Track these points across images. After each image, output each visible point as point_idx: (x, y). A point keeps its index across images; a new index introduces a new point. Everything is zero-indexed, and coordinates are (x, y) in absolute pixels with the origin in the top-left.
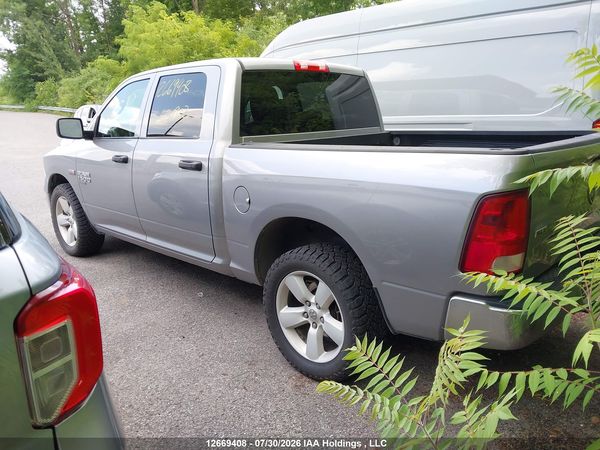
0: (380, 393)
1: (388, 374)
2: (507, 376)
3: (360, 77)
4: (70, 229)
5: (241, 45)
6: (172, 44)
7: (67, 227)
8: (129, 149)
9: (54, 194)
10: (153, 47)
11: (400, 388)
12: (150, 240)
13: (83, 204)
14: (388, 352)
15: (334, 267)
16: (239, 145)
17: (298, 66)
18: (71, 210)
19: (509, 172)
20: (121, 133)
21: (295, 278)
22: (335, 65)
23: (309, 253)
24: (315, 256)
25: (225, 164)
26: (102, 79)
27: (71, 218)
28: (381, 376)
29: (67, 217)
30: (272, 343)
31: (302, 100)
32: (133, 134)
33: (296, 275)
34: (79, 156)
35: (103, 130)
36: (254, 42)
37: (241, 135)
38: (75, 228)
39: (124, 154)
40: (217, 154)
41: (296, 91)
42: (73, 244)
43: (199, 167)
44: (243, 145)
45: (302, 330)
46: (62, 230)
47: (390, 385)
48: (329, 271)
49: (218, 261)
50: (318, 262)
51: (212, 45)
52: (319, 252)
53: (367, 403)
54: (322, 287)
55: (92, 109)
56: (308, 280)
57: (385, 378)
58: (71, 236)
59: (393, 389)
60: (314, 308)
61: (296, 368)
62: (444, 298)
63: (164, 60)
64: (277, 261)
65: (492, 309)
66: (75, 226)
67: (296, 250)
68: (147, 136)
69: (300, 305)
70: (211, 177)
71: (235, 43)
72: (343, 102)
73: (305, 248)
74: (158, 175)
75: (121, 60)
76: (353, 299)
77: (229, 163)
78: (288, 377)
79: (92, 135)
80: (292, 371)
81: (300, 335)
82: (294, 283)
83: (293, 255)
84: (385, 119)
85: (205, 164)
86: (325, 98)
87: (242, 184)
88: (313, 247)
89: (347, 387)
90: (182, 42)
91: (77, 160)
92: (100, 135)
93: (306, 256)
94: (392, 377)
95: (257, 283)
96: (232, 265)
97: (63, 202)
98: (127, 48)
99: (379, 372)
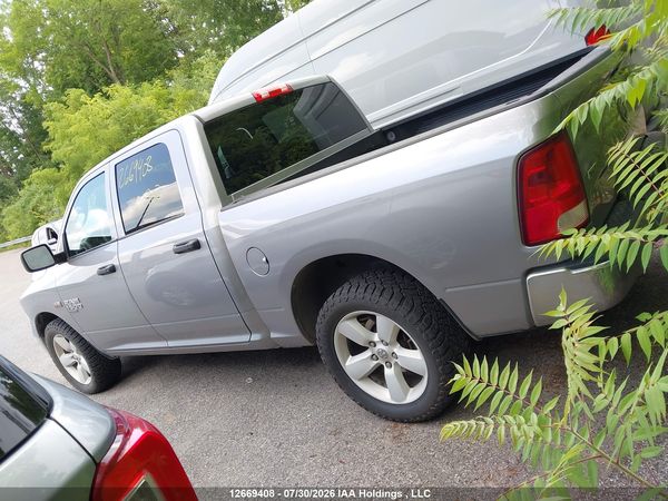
0: (507, 413)
1: (507, 388)
2: (626, 337)
3: (324, 84)
4: (79, 366)
5: (179, 101)
6: (106, 127)
7: (75, 365)
8: (111, 255)
9: (46, 336)
10: (87, 139)
11: (528, 399)
12: (172, 344)
13: (83, 334)
14: (496, 364)
15: (386, 295)
16: (230, 205)
17: (258, 97)
18: (72, 346)
19: (536, 120)
20: (95, 242)
21: (348, 322)
22: (295, 80)
23: (353, 290)
24: (361, 290)
25: (224, 231)
26: (46, 193)
27: (75, 353)
28: (500, 393)
29: (71, 355)
30: (349, 402)
31: (273, 132)
32: (109, 238)
33: (348, 319)
34: (58, 284)
35: (74, 246)
36: (192, 92)
37: (229, 193)
38: (84, 363)
39: (108, 263)
40: (210, 224)
41: (263, 125)
42: (88, 381)
43: (197, 246)
44: (236, 203)
45: (377, 375)
46: (71, 371)
47: (515, 399)
48: (383, 301)
49: (256, 337)
50: (368, 296)
51: (149, 112)
52: (363, 285)
53: (502, 429)
54: (381, 320)
55: (48, 229)
56: (362, 319)
57: (505, 395)
58: (82, 373)
59: (520, 402)
60: (380, 346)
61: (387, 418)
62: (519, 280)
63: (104, 147)
64: (321, 312)
65: (574, 272)
66: (83, 361)
67: (338, 293)
68: (126, 233)
69: (364, 349)
70: (215, 250)
71: (172, 100)
72: (318, 116)
73: (346, 286)
74: (151, 272)
75: (57, 166)
76: (420, 320)
77: (228, 228)
78: (380, 431)
79: (65, 256)
80: (383, 424)
81: (376, 382)
82: (349, 328)
83: (337, 299)
84: (369, 117)
85: (202, 239)
86: (296, 120)
87: (251, 246)
88: (354, 282)
89: (473, 422)
90: (117, 120)
91: (57, 290)
92: (73, 253)
93: (352, 295)
94: (513, 390)
95: (308, 343)
96: (273, 335)
97: (60, 340)
98: (59, 151)
99: (497, 390)
